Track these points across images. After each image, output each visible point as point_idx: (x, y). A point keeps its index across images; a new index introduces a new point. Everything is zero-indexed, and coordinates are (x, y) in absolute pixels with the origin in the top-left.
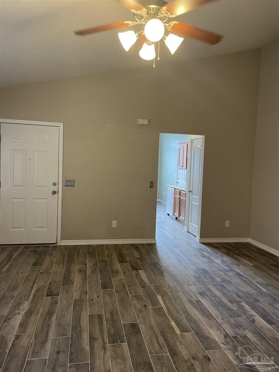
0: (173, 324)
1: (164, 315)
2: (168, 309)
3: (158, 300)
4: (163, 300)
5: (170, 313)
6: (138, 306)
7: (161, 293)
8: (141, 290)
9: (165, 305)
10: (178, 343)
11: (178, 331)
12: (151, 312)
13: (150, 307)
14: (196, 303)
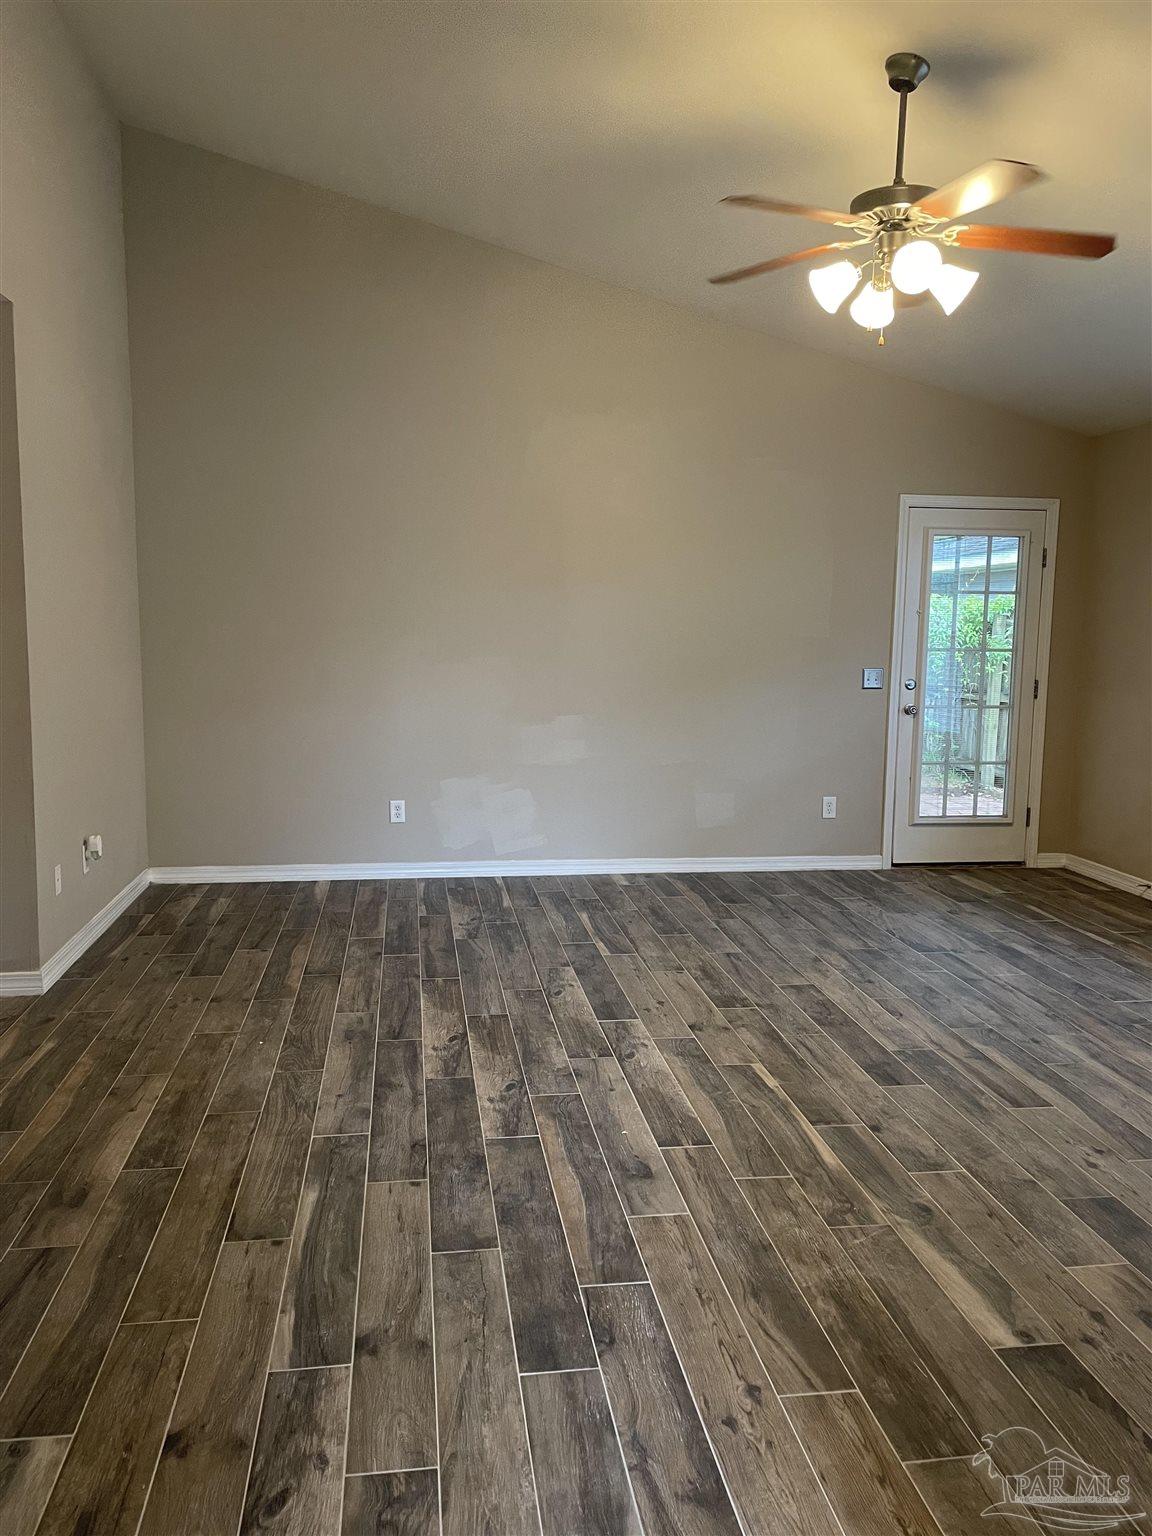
0: (771, 1082)
1: (799, 1102)
2: (791, 1119)
3: (833, 1148)
4: (811, 1149)
5: (784, 1109)
6: (904, 1129)
7: (826, 1179)
8: (926, 1196)
9: (803, 1130)
10: (760, 1048)
11: (759, 1068)
12: (849, 1113)
13: (858, 1126)
14: (681, 1137)
